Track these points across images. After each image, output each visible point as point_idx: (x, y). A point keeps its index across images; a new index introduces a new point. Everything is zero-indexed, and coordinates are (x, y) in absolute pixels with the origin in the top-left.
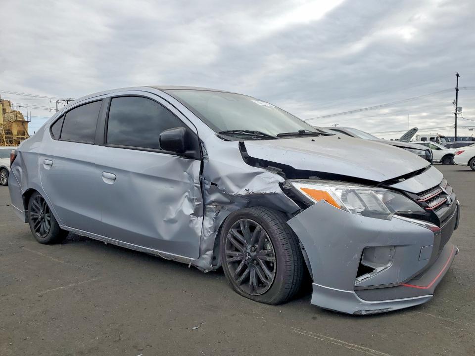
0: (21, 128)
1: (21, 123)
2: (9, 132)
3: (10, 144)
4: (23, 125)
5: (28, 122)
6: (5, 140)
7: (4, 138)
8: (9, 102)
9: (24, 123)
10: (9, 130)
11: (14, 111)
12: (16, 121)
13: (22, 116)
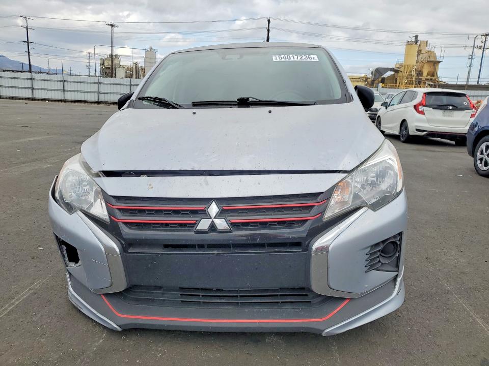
0: (431, 69)
1: (433, 64)
2: (420, 73)
3: (419, 86)
4: (434, 65)
5: (439, 62)
6: (414, 82)
7: (414, 79)
8: (427, 42)
9: (436, 63)
10: (420, 71)
11: (429, 52)
12: (428, 62)
13: (435, 56)
